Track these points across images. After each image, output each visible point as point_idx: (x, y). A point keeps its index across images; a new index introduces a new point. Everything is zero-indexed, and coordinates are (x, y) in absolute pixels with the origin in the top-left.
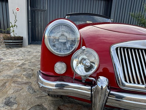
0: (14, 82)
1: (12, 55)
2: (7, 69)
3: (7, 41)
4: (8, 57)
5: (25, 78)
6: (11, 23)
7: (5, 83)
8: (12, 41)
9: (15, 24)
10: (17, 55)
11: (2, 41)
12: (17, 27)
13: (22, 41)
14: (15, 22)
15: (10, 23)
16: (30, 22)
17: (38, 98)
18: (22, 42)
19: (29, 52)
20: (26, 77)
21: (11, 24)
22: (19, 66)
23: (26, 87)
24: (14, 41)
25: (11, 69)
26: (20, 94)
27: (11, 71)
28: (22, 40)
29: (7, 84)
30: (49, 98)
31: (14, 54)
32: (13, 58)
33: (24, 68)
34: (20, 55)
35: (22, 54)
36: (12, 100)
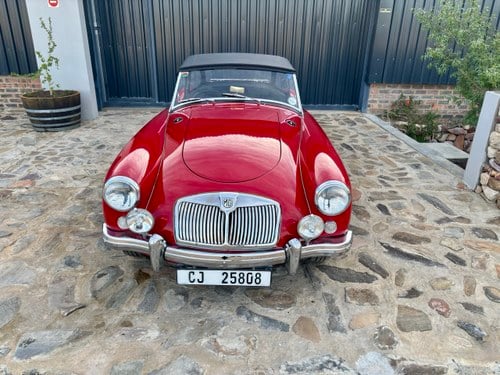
0: (73, 233)
1: (56, 159)
2: (56, 205)
3: (36, 111)
4: (48, 167)
5: (92, 225)
6: (38, 53)
7: (58, 234)
8: (48, 111)
9: (52, 54)
10: (69, 159)
11: (16, 101)
12: (57, 62)
13: (78, 107)
14: (51, 50)
15: (37, 56)
16: (96, 32)
17: (113, 258)
18: (79, 110)
19: (102, 147)
20: (95, 224)
21: (40, 56)
22: (79, 197)
23: (94, 242)
24: (54, 111)
25: (63, 205)
26: (85, 253)
27: (65, 210)
28: (79, 103)
29: (62, 236)
30: (130, 258)
31: (61, 155)
32: (61, 170)
33: (90, 203)
34: (77, 158)
35: (82, 157)
36: (74, 260)
